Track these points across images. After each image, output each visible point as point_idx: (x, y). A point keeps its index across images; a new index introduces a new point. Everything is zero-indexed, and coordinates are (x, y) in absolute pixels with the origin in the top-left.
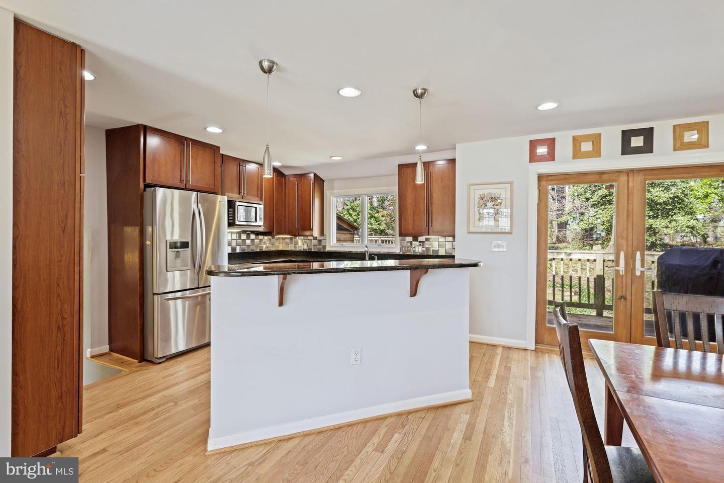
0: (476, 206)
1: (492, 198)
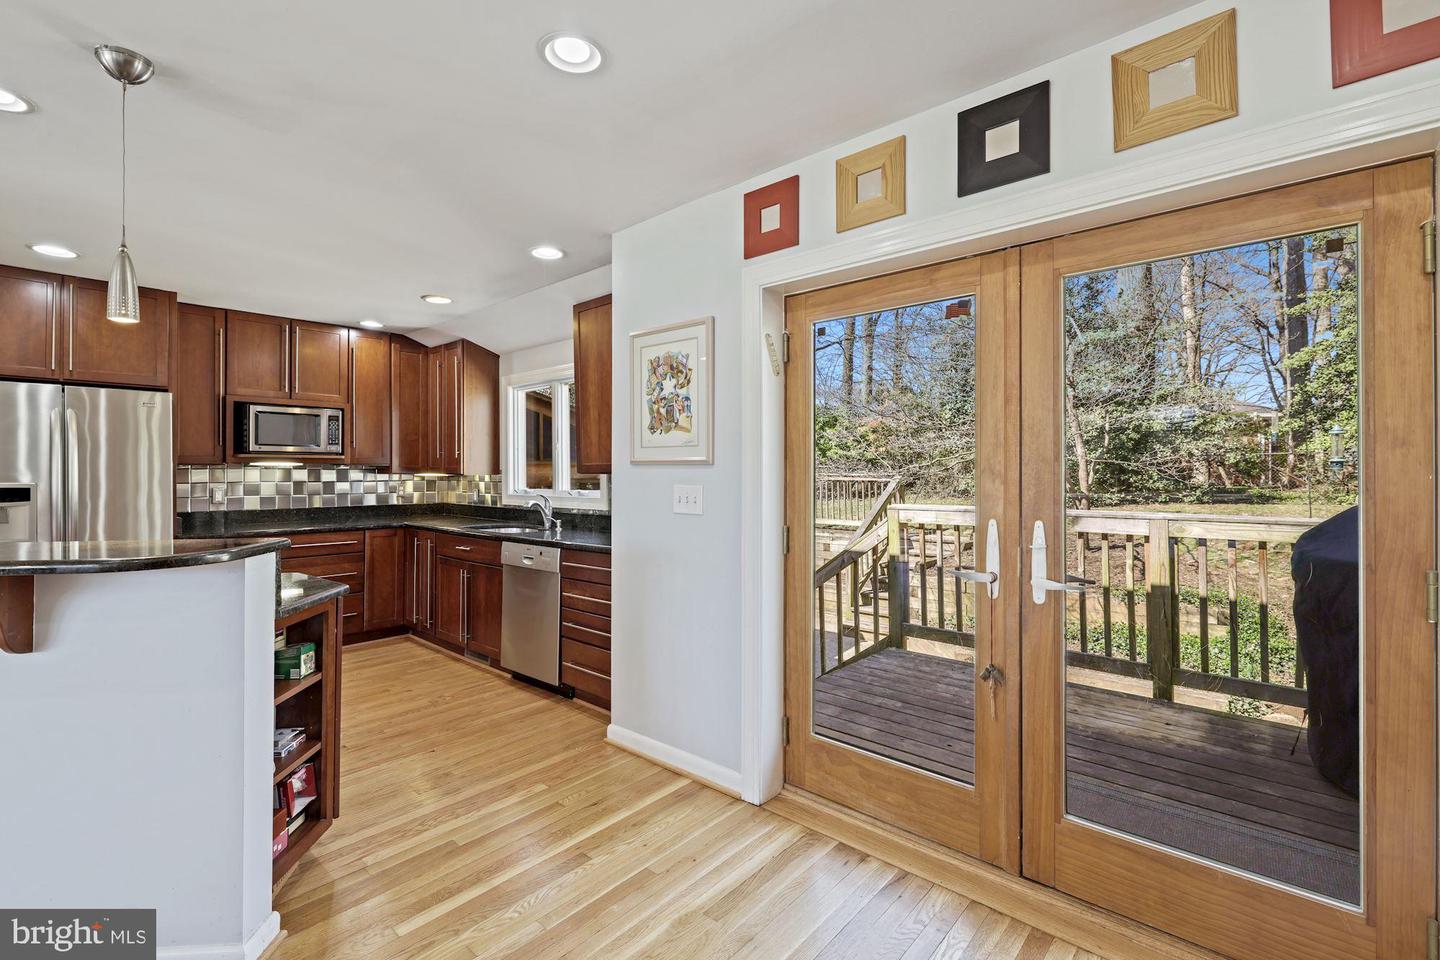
0: (645, 390)
1: (672, 368)
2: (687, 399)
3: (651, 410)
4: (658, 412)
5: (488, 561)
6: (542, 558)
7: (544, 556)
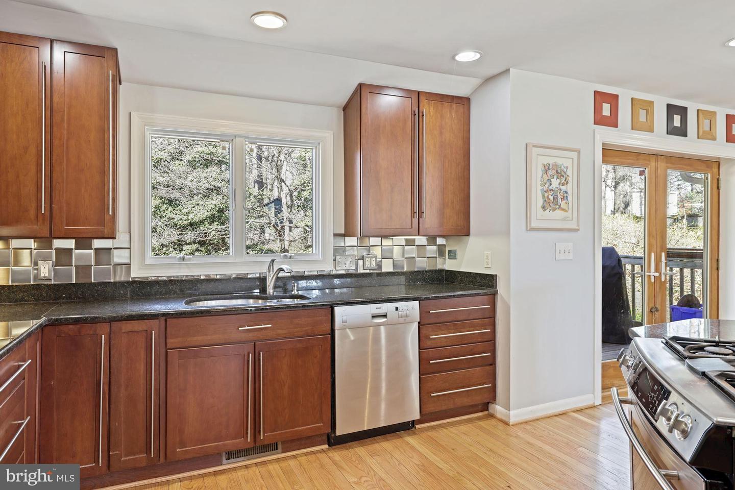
0: (539, 182)
1: (557, 172)
2: (566, 192)
3: (543, 196)
4: (548, 198)
5: (301, 333)
6: (399, 312)
7: (401, 310)
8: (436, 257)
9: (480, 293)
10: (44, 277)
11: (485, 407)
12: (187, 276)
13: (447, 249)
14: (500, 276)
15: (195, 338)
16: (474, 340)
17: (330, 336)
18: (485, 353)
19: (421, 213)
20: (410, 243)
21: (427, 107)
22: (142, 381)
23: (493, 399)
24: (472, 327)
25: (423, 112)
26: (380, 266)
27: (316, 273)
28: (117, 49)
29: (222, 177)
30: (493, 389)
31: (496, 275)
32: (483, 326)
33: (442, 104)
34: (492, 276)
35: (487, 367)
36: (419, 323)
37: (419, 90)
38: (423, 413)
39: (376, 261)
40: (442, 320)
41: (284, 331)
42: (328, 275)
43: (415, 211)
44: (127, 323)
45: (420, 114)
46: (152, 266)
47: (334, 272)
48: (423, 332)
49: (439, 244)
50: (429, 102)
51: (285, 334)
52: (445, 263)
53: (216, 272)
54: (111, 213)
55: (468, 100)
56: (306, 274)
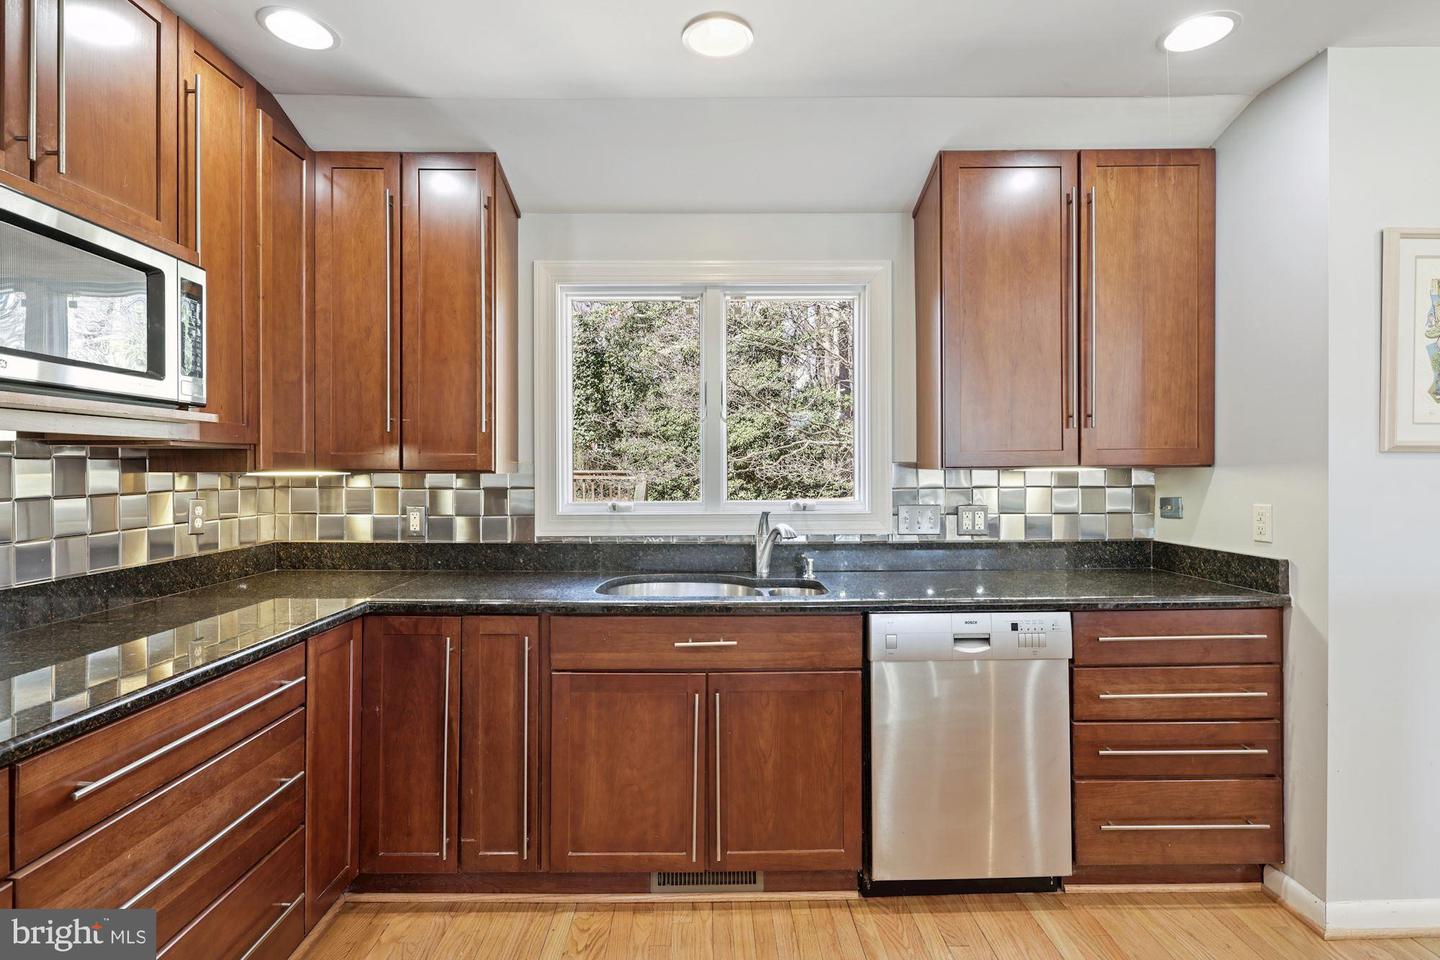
0: (1424, 329)
3: (1436, 363)
5: (799, 663)
6: (1020, 635)
7: (1024, 631)
8: (1131, 513)
9: (1239, 603)
10: (415, 532)
11: (1255, 873)
12: (624, 537)
13: (1158, 496)
14: (1295, 563)
15: (600, 655)
16: (1220, 714)
17: (860, 672)
18: (1251, 745)
19: (1084, 417)
20: (1068, 482)
21: (1099, 180)
22: (511, 722)
23: (1279, 858)
24: (1214, 681)
25: (1089, 196)
26: (993, 527)
27: (857, 540)
28: (495, 153)
29: (780, 374)
30: (1278, 835)
31: (1287, 562)
32: (1249, 683)
33: (1140, 172)
34: (1274, 563)
35: (1260, 782)
36: (1071, 661)
37: (1078, 147)
38: (1080, 862)
39: (986, 516)
40: (1132, 660)
41: (764, 656)
42: (882, 545)
43: (1071, 413)
44: (486, 619)
45: (1084, 200)
46: (568, 518)
47: (896, 539)
48: (1082, 681)
49: (1137, 483)
50: (1106, 172)
51: (767, 661)
52: (1153, 526)
53: (675, 532)
54: (484, 430)
55: (1210, 154)
56: (839, 540)
